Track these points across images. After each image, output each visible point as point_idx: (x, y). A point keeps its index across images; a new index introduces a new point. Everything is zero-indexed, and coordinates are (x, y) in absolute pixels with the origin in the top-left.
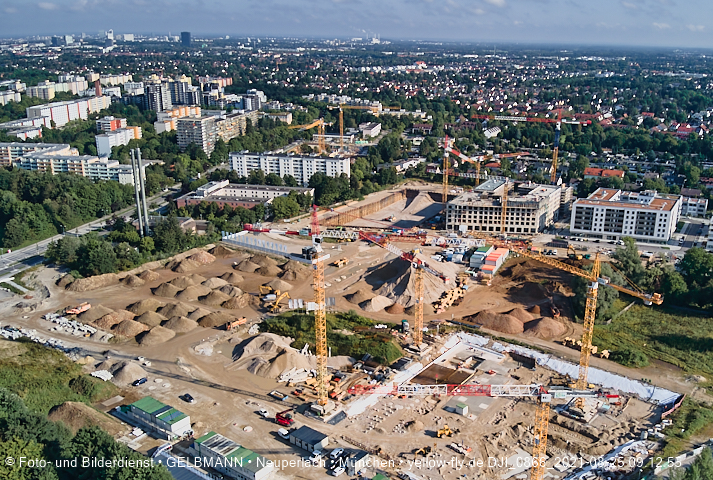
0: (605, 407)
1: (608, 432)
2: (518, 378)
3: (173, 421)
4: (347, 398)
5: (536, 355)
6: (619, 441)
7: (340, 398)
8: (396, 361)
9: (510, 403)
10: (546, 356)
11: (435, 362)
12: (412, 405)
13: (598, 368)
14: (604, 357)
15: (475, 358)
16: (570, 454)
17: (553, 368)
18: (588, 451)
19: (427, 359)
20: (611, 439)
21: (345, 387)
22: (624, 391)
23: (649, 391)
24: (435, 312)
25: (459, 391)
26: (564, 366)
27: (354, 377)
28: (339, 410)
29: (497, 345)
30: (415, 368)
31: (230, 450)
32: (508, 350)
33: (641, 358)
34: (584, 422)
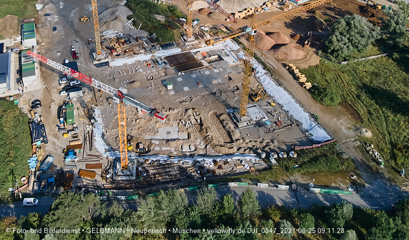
0: (267, 122)
1: (244, 141)
2: (230, 79)
3: (27, 38)
4: (118, 55)
5: (259, 68)
6: (245, 150)
7: (115, 54)
8: (168, 43)
9: (204, 93)
10: (264, 71)
11: (191, 51)
12: (149, 72)
13: (291, 93)
14: (305, 87)
15: (219, 57)
16: (202, 143)
17: (262, 81)
18: (214, 146)
19: (188, 47)
20: (241, 146)
21: (125, 49)
22: (294, 117)
23: (311, 125)
24: (226, 20)
25: (183, 74)
26: (269, 83)
27: (136, 45)
28: (106, 60)
29: (241, 53)
30: (175, 51)
31: (28, 61)
32: (244, 58)
33: (332, 99)
34: (237, 126)
